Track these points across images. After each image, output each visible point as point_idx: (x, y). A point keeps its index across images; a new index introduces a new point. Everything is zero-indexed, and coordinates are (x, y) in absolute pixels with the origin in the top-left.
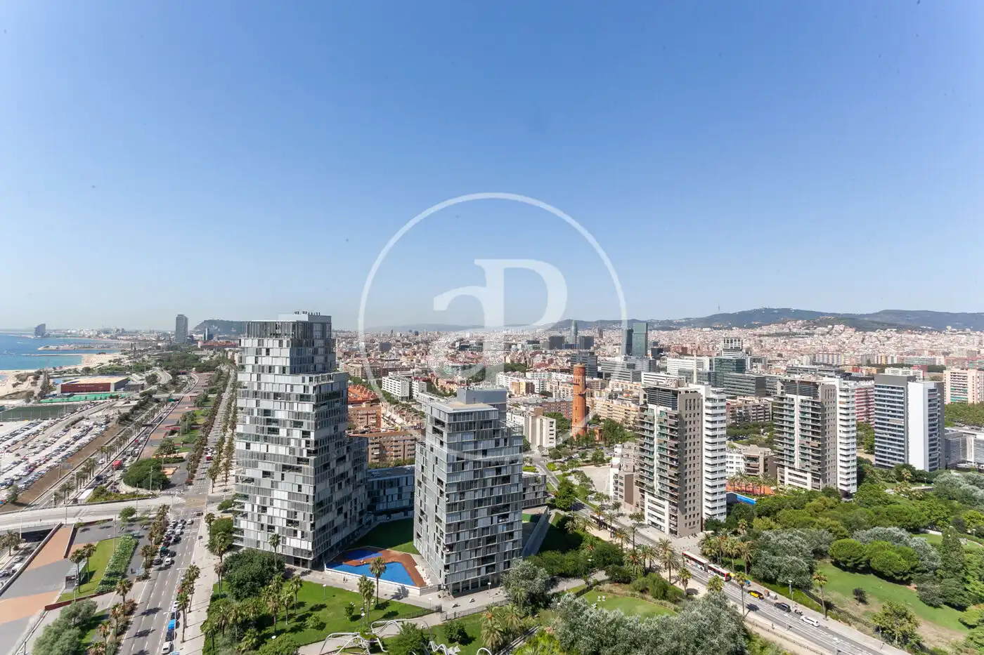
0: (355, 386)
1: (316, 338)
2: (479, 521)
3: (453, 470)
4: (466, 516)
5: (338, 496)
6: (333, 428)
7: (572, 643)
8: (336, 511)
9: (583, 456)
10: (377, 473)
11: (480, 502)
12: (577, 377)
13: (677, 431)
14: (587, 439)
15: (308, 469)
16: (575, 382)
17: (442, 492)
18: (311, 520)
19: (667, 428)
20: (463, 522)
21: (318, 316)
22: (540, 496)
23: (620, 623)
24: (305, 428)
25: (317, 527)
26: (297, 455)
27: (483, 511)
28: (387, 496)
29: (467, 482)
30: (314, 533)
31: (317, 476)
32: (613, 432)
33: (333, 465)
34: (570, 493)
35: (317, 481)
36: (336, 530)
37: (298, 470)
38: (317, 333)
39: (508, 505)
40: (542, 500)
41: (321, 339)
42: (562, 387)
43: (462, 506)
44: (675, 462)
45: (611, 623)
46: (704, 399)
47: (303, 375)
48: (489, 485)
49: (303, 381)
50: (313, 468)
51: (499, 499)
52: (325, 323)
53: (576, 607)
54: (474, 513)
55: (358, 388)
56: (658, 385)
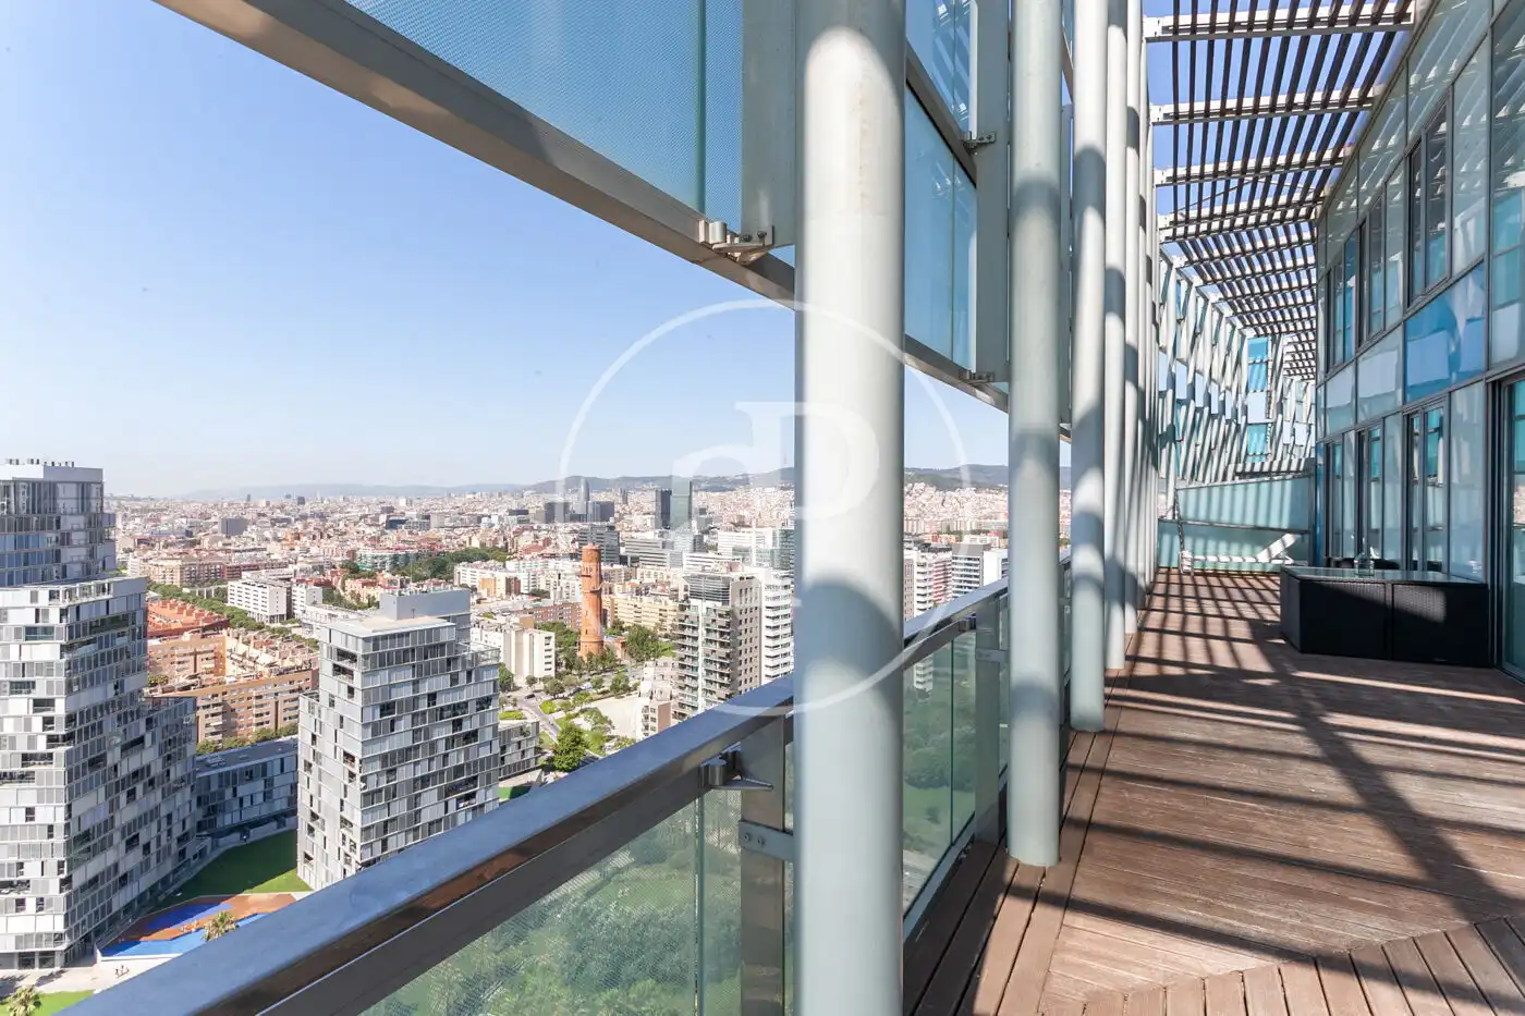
0: (164, 604)
1: (65, 513)
2: (423, 811)
3: (374, 733)
4: (400, 808)
5: (127, 814)
6: (111, 687)
7: (580, 969)
8: (123, 846)
9: (598, 684)
10: (219, 759)
11: (424, 781)
12: (587, 565)
13: (729, 634)
14: (603, 658)
15: (49, 774)
16: (584, 573)
17: (352, 775)
18: (60, 872)
19: (716, 631)
20: (394, 819)
21: (70, 469)
22: (530, 755)
23: (648, 921)
24: (40, 692)
25: (77, 882)
26: (23, 748)
27: (430, 796)
28: (241, 800)
29: (401, 751)
30: (68, 897)
31: (75, 782)
32: (643, 644)
33: (113, 757)
34: (578, 743)
35: (73, 793)
36: (124, 880)
37: (24, 777)
38: (67, 499)
39: (475, 778)
40: (533, 761)
41: (78, 514)
42: (565, 581)
43: (392, 793)
44: (726, 678)
45: (636, 925)
46: (763, 586)
47: (32, 588)
48: (441, 749)
49: (34, 597)
50: (62, 769)
51: (459, 770)
52: (88, 486)
53: (585, 914)
54: (414, 801)
55: (172, 607)
56: (703, 570)
